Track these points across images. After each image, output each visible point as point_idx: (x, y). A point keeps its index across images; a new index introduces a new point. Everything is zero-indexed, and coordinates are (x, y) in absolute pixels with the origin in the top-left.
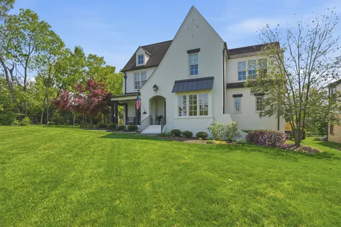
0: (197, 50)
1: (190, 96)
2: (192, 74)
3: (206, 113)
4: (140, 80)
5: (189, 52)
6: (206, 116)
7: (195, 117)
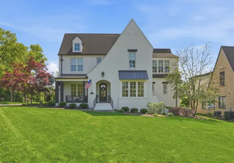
0: (136, 51)
1: (131, 82)
2: (131, 66)
3: (142, 95)
4: (77, 65)
5: (129, 51)
6: (142, 97)
7: (134, 97)
